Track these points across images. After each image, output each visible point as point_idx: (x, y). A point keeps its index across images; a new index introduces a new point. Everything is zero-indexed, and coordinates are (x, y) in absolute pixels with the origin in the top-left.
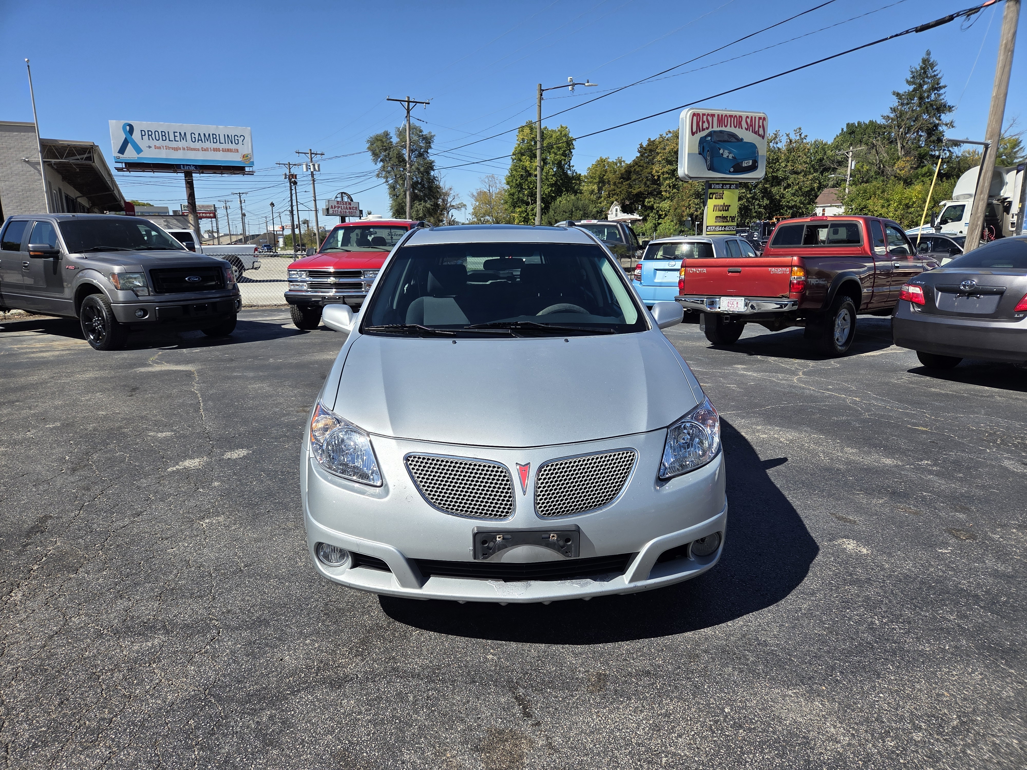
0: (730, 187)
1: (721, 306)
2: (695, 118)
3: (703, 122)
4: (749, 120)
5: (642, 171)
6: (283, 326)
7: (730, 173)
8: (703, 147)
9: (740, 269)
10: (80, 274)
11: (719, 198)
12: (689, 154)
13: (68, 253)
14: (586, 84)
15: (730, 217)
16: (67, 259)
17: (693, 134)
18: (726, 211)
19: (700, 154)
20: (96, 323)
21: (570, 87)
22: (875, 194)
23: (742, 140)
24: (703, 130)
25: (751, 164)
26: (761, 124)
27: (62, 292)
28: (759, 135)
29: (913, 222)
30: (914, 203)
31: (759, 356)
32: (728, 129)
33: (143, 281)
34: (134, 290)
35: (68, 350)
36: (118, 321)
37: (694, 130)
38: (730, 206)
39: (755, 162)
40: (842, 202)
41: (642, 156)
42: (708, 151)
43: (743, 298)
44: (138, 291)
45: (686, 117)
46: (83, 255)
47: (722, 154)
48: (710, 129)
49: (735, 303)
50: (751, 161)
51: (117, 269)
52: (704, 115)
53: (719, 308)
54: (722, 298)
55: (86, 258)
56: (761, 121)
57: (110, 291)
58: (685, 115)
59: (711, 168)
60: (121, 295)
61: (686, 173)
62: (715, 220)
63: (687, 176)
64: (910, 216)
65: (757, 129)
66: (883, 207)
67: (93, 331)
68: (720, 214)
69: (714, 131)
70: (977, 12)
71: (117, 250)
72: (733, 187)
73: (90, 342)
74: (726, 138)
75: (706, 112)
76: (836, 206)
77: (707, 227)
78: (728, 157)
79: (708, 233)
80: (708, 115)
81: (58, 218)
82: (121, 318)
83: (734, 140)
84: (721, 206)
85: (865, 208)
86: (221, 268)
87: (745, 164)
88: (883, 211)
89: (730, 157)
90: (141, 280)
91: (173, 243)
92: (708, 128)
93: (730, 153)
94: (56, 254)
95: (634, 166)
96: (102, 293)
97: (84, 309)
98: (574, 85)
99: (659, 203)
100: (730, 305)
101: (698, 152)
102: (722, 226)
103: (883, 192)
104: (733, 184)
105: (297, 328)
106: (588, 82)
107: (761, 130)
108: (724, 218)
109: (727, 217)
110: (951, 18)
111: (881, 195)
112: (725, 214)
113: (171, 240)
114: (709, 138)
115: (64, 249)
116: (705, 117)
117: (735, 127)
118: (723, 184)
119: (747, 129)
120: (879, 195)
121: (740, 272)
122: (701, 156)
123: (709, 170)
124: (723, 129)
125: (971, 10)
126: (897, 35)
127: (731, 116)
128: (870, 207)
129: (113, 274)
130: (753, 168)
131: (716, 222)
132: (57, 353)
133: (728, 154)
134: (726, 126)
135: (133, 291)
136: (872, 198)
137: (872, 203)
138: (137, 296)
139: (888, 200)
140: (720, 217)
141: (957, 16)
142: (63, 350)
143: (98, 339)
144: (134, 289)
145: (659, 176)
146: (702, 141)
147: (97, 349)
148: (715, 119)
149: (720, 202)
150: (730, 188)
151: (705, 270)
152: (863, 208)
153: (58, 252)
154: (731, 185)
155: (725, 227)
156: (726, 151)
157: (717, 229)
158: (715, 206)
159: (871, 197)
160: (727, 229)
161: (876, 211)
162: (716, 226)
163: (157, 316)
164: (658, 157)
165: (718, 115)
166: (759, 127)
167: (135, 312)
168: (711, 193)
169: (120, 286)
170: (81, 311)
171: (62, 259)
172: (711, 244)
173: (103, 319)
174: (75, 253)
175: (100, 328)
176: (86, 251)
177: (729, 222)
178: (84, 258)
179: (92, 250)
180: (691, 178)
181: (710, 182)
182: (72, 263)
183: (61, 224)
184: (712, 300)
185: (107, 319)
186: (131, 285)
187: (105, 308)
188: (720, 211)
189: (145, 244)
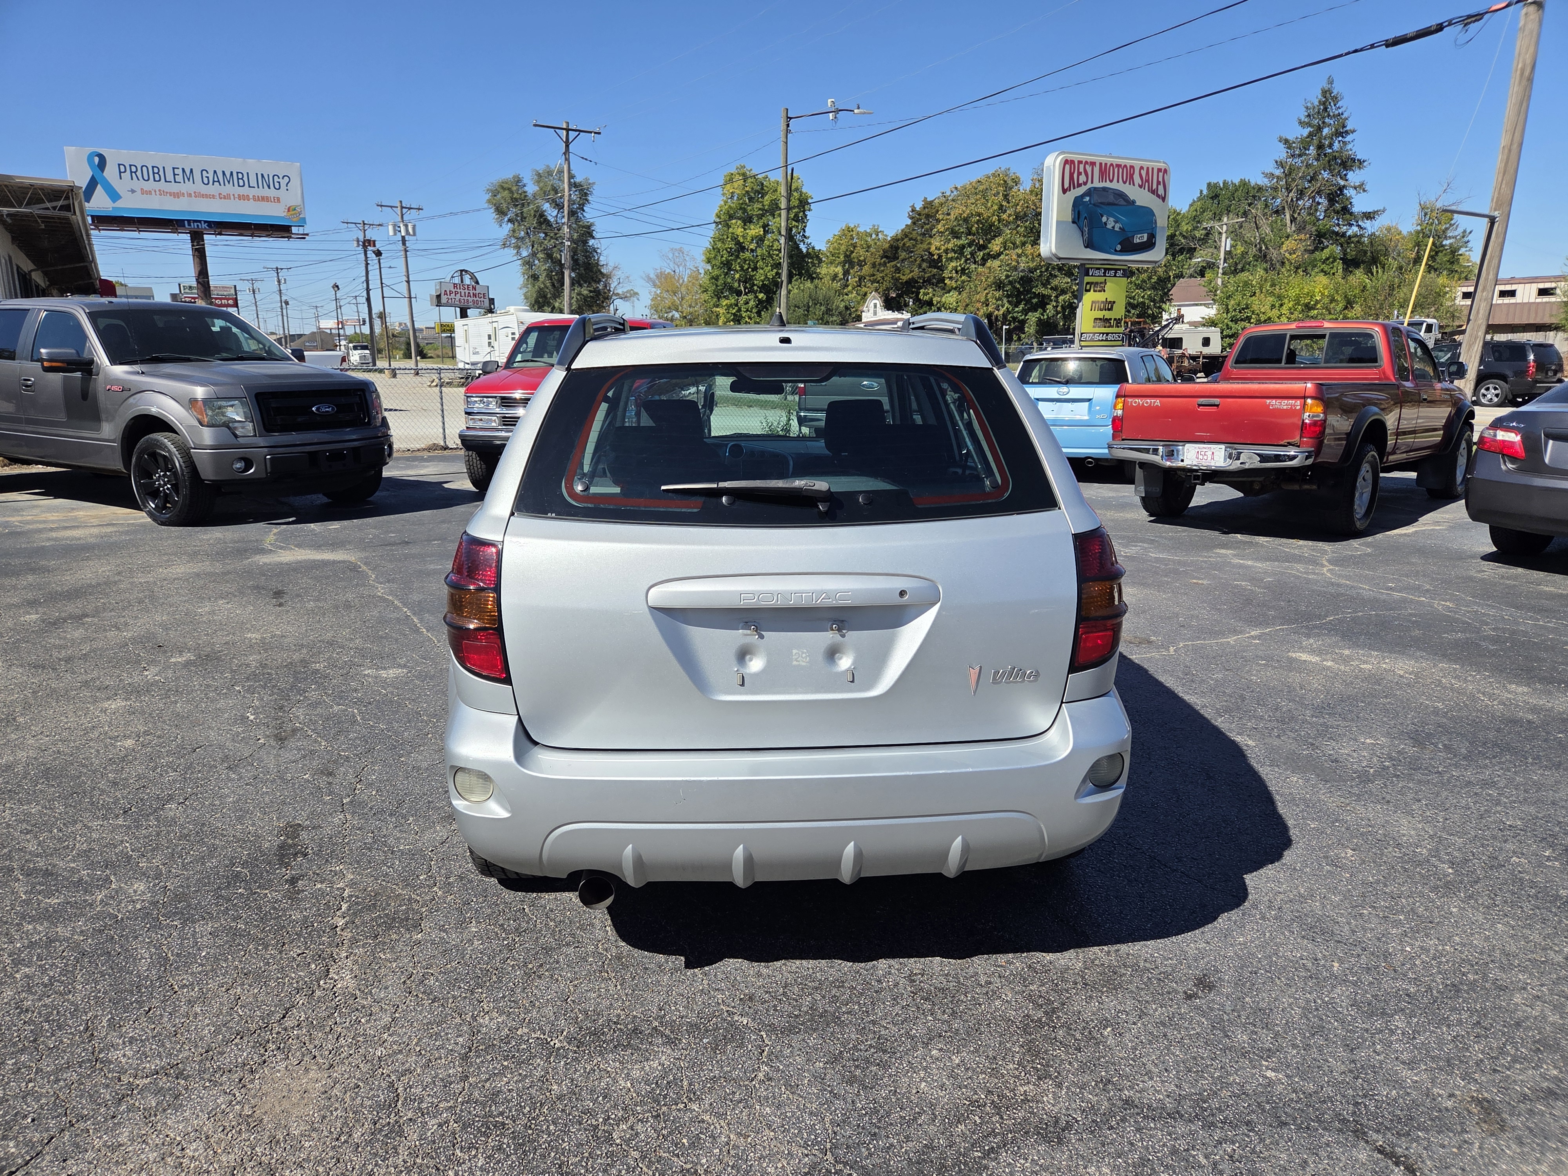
0: (1115, 273)
1: (1185, 458)
2: (1067, 167)
3: (1079, 174)
4: (1144, 173)
6: (446, 486)
7: (1116, 252)
8: (1079, 212)
9: (1217, 401)
10: (131, 400)
11: (1100, 291)
12: (1057, 222)
13: (108, 364)
14: (856, 111)
15: (1115, 319)
16: (106, 374)
17: (1064, 191)
18: (1109, 310)
19: (1074, 222)
20: (161, 480)
21: (831, 115)
22: (1262, 288)
23: (1134, 202)
24: (1079, 185)
25: (1145, 239)
26: (1161, 179)
27: (98, 429)
28: (1158, 196)
31: (1239, 536)
32: (1114, 185)
33: (244, 412)
34: (228, 425)
35: (110, 525)
36: (203, 477)
37: (1066, 185)
38: (1114, 302)
39: (1152, 236)
40: (1213, 300)
41: (914, 223)
42: (1085, 218)
43: (1223, 446)
44: (235, 428)
45: (1054, 165)
46: (136, 368)
47: (1105, 224)
48: (1089, 185)
49: (1209, 453)
50: (1146, 235)
51: (200, 392)
52: (1080, 162)
53: (1182, 461)
54: (1188, 445)
55: (143, 373)
56: (1161, 174)
57: (190, 428)
58: (1053, 163)
59: (1089, 245)
60: (207, 436)
61: (1054, 250)
62: (1092, 324)
63: (1055, 255)
65: (1155, 187)
66: (1274, 307)
67: (154, 494)
68: (1100, 314)
69: (1095, 188)
70: (1479, 20)
71: (189, 360)
72: (1120, 273)
73: (150, 514)
74: (1111, 199)
75: (1083, 158)
76: (1204, 305)
77: (1082, 334)
78: (1113, 227)
79: (1083, 344)
80: (1086, 163)
81: (84, 305)
82: (207, 473)
83: (1122, 202)
84: (1103, 302)
85: (1247, 308)
86: (363, 391)
87: (1137, 240)
88: (1275, 313)
89: (1117, 229)
90: (241, 411)
92: (1085, 183)
93: (1116, 222)
94: (87, 367)
95: (903, 239)
96: (176, 432)
97: (139, 458)
98: (837, 111)
99: (941, 297)
100: (1201, 457)
101: (1070, 220)
102: (1103, 334)
103: (1274, 285)
104: (1120, 270)
105: (474, 489)
106: (859, 108)
107: (1161, 187)
108: (1106, 321)
109: (1111, 319)
110: (1440, 28)
111: (1271, 290)
112: (1107, 314)
114: (1087, 199)
115: (101, 357)
116: (1082, 166)
117: (1125, 183)
118: (1105, 269)
119: (1140, 186)
120: (1267, 291)
121: (1217, 406)
122: (1075, 225)
123: (1086, 247)
124: (1108, 184)
125: (1469, 17)
126: (1356, 51)
127: (1118, 166)
128: (1255, 307)
129: (193, 402)
130: (1149, 245)
131: (1094, 327)
132: (95, 531)
133: (1113, 224)
134: (1111, 181)
135: (229, 428)
136: (1257, 294)
137: (1258, 302)
138: (236, 436)
139: (1280, 297)
140: (1100, 319)
141: (1449, 25)
142: (100, 525)
143: (165, 508)
144: (231, 425)
145: (940, 256)
146: (1078, 203)
147: (163, 524)
148: (1097, 169)
149: (1100, 297)
150: (1115, 276)
151: (1157, 402)
152: (1243, 309)
153: (91, 362)
154: (1116, 270)
155: (1107, 334)
156: (1111, 219)
157: (1096, 337)
158: (1093, 302)
159: (1255, 293)
160: (1110, 337)
161: (1264, 313)
162: (1095, 333)
163: (269, 470)
164: (939, 227)
165: (1101, 164)
166: (1158, 183)
167: (233, 464)
168: (1087, 283)
169: (206, 420)
170: (134, 460)
171: (98, 375)
172: (1124, 361)
173: (175, 474)
174: (121, 364)
175: (168, 489)
176: (143, 362)
177: (1112, 327)
178: (138, 373)
179: (148, 359)
180: (1060, 259)
181: (1088, 266)
182: (117, 381)
183: (93, 317)
184: (1172, 448)
185: (183, 474)
186: (224, 419)
187: (179, 456)
188: (1101, 310)
189: (228, 350)
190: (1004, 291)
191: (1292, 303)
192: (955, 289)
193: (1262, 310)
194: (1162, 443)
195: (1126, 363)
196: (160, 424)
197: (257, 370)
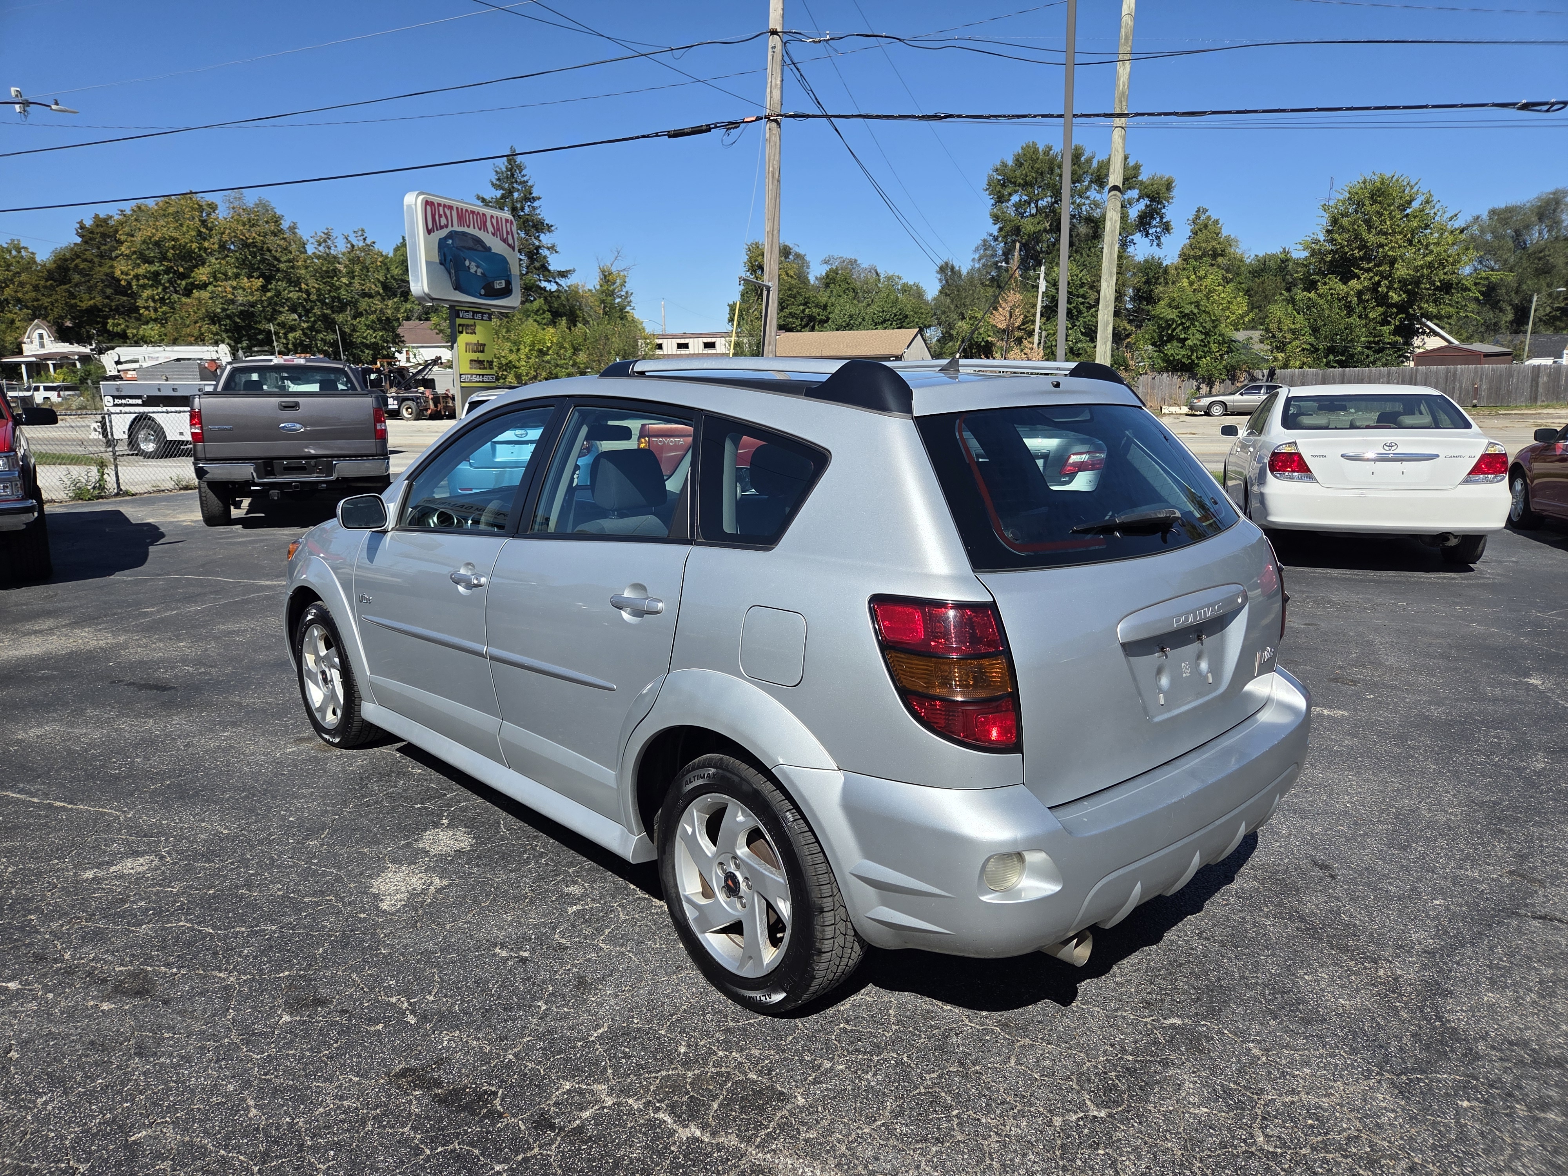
0: (482, 316)
2: (429, 208)
3: (440, 216)
4: (494, 222)
5: (91, 269)
7: (481, 296)
8: (445, 255)
11: (471, 333)
12: (427, 262)
15: (487, 361)
17: (429, 232)
18: (481, 352)
19: (441, 264)
21: (17, 106)
23: (490, 249)
24: (442, 228)
25: (504, 286)
26: (509, 230)
28: (509, 245)
32: (470, 231)
37: (430, 227)
38: (484, 345)
39: (509, 283)
41: (86, 242)
42: (451, 260)
45: (416, 204)
47: (469, 267)
48: (450, 229)
50: (503, 282)
52: (439, 205)
56: (508, 225)
58: (413, 201)
59: (458, 287)
61: (426, 290)
62: (469, 365)
63: (428, 295)
65: (505, 236)
68: (475, 356)
69: (456, 232)
70: (736, 127)
72: (486, 317)
74: (471, 244)
75: (443, 201)
77: (460, 375)
78: (476, 272)
79: (462, 385)
80: (445, 206)
83: (481, 248)
84: (475, 344)
87: (497, 286)
89: (479, 274)
92: (447, 226)
93: (478, 267)
95: (73, 260)
98: (27, 103)
99: (138, 329)
101: (438, 261)
102: (480, 375)
104: (485, 313)
107: (510, 237)
108: (479, 363)
109: (483, 361)
110: (708, 129)
112: (481, 357)
114: (450, 242)
116: (441, 209)
117: (480, 229)
118: (474, 312)
119: (493, 234)
122: (442, 267)
123: (455, 289)
124: (465, 229)
125: (730, 123)
126: (644, 137)
127: (473, 212)
130: (506, 292)
131: (471, 368)
133: (475, 268)
134: (469, 226)
139: (516, 343)
140: (475, 361)
141: (716, 127)
145: (129, 284)
146: (442, 243)
148: (454, 213)
149: (472, 339)
150: (482, 319)
154: (483, 313)
155: (483, 375)
156: (473, 264)
157: (474, 379)
158: (467, 344)
160: (485, 379)
162: (472, 375)
165: (457, 208)
166: (508, 233)
168: (460, 325)
177: (486, 369)
180: (433, 299)
181: (457, 308)
188: (475, 352)
190: (220, 325)
191: (528, 348)
192: (155, 320)
193: (503, 354)
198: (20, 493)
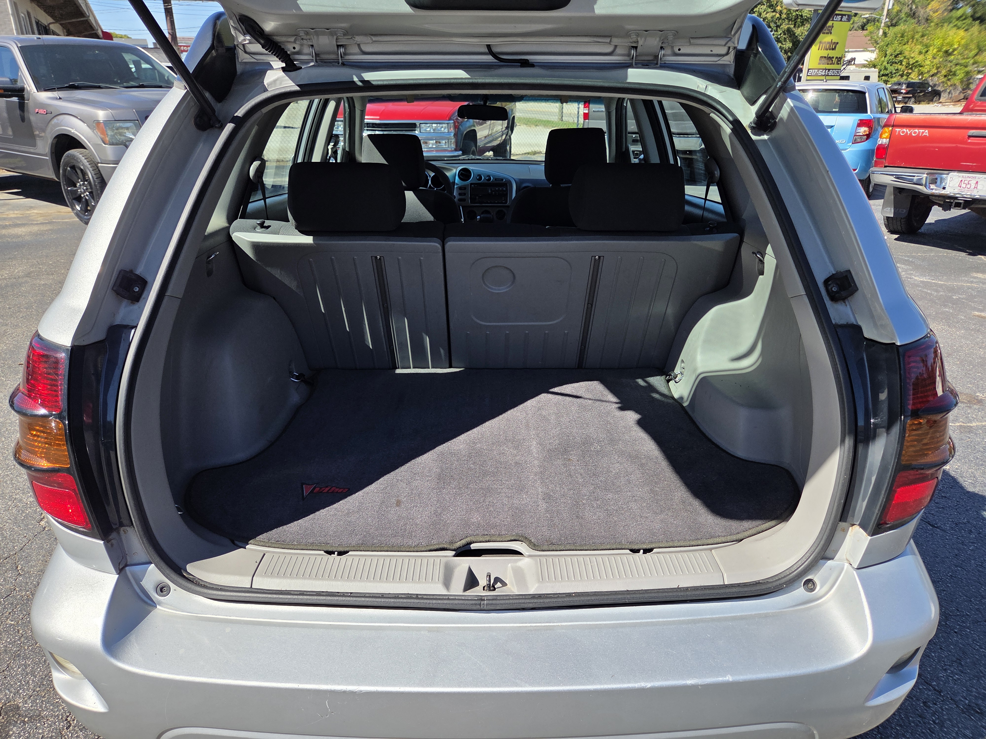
0: (842, 18)
1: (947, 187)
10: (55, 121)
11: (827, 33)
13: (35, 91)
15: (837, 58)
16: (35, 99)
18: (833, 49)
20: (82, 189)
22: (913, 38)
27: (34, 145)
29: (951, 72)
30: (954, 50)
35: (49, 223)
38: (837, 43)
40: (875, 47)
46: (55, 94)
49: (973, 183)
51: (101, 115)
53: (944, 188)
54: (952, 174)
55: (60, 98)
57: (96, 145)
60: (110, 152)
62: (818, 61)
63: (795, 2)
64: (949, 65)
66: (920, 53)
67: (79, 199)
68: (825, 53)
71: (99, 87)
72: (845, 18)
73: (77, 215)
76: (869, 51)
77: (809, 69)
79: (809, 78)
81: (18, 40)
84: (828, 43)
85: (900, 54)
88: (920, 58)
91: (170, 78)
94: (20, 92)
96: (84, 148)
97: (65, 170)
100: (964, 186)
102: (826, 69)
103: (923, 36)
104: (845, 15)
108: (829, 59)
109: (833, 58)
111: (920, 40)
112: (831, 53)
113: (167, 75)
115: (29, 85)
120: (917, 40)
128: (906, 53)
129: (98, 123)
131: (819, 64)
132: (35, 228)
135: (125, 146)
136: (910, 43)
137: (908, 49)
140: (825, 57)
142: (42, 224)
143: (86, 210)
144: (127, 143)
147: (86, 223)
149: (827, 38)
150: (841, 20)
152: (898, 55)
153: (22, 90)
154: (842, 15)
155: (829, 70)
157: (820, 73)
158: (820, 43)
159: (908, 42)
160: (830, 73)
161: (912, 58)
162: (819, 69)
169: (107, 139)
170: (61, 171)
171: (28, 100)
172: (865, 93)
173: (90, 183)
174: (46, 90)
175: (87, 195)
176: (60, 89)
177: (834, 64)
178: (57, 99)
179: (67, 87)
180: (799, 5)
182: (42, 105)
183: (23, 50)
184: (936, 176)
185: (95, 184)
186: (123, 138)
187: (91, 169)
188: (827, 49)
189: (134, 79)
194: (927, 171)
195: (867, 95)
196: (74, 143)
197: (149, 97)
198: (453, 146)
